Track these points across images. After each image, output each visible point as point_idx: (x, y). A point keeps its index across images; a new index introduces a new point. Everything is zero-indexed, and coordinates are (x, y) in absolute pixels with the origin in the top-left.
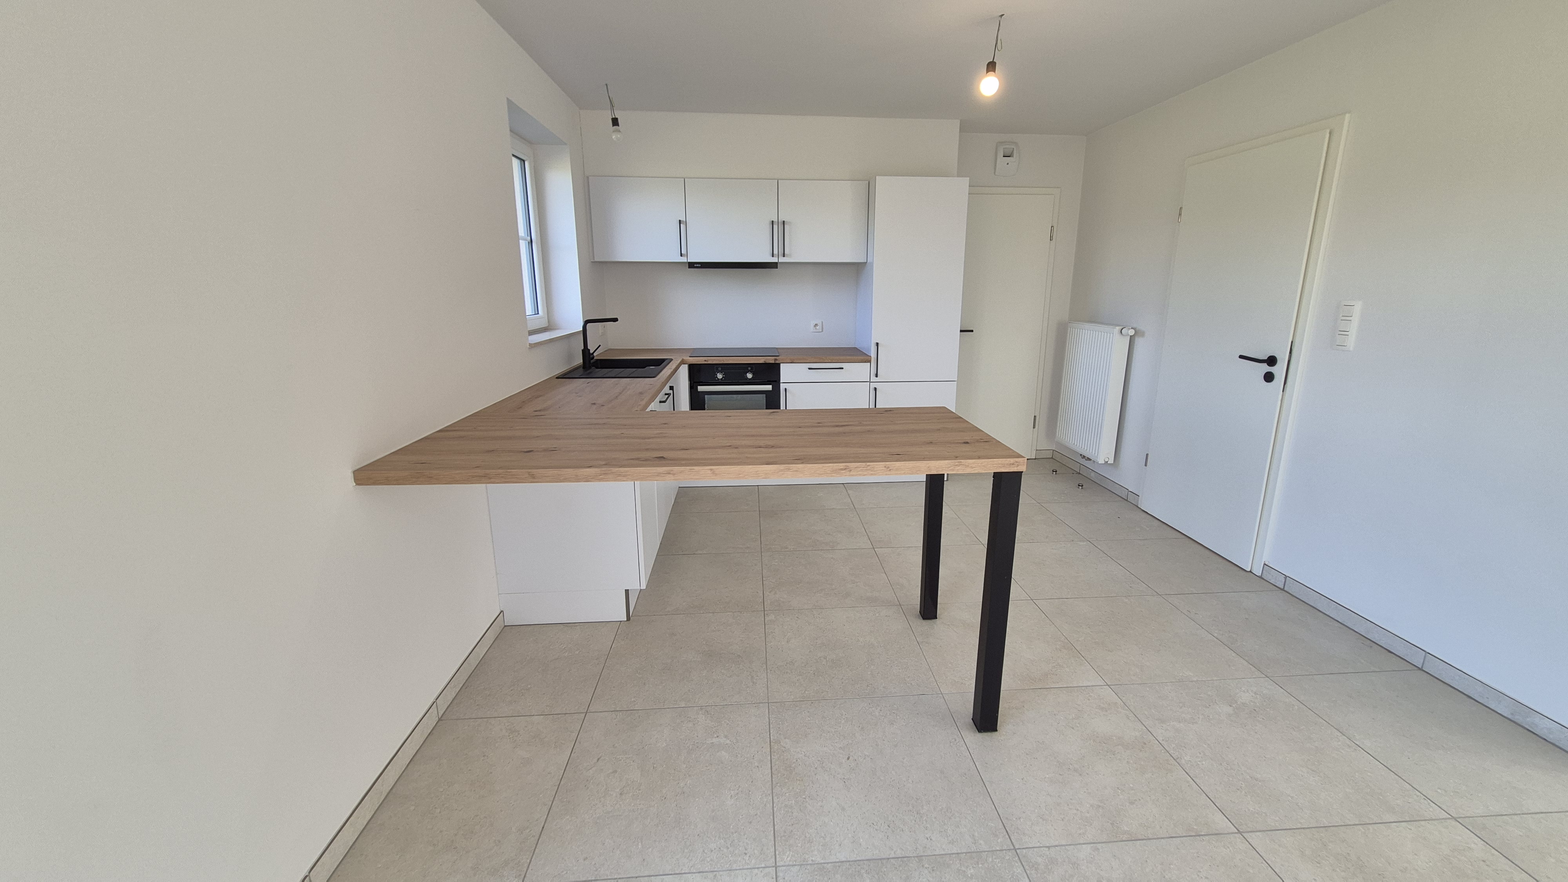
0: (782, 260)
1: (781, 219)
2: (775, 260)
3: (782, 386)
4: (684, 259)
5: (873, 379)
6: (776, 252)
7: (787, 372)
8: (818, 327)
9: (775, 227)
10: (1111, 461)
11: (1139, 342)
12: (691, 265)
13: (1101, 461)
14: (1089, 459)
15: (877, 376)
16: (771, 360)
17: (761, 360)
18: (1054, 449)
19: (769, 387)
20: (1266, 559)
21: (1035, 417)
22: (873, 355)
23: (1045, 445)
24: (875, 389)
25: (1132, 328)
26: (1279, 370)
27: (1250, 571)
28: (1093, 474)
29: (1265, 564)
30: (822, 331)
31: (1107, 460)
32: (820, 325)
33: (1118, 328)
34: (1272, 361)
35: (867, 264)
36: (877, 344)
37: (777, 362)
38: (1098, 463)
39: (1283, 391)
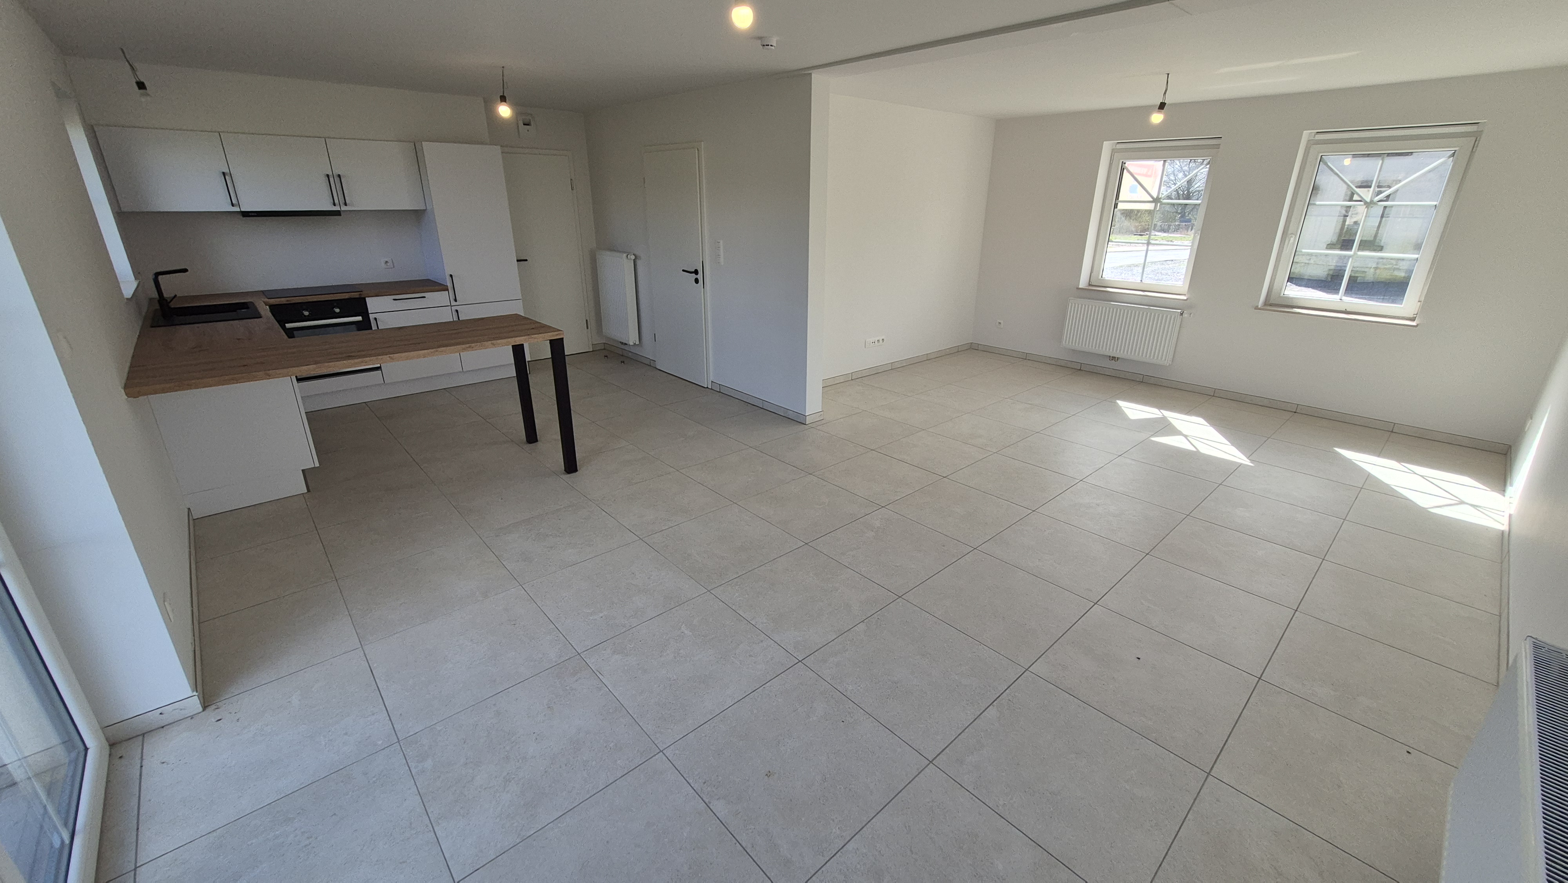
0: (344, 208)
1: (336, 172)
2: (337, 208)
3: (372, 317)
4: (237, 209)
5: (453, 303)
6: (336, 201)
7: (373, 304)
8: (388, 264)
9: (332, 180)
10: (637, 343)
11: (639, 262)
12: (246, 214)
13: (631, 344)
14: (626, 344)
15: (456, 300)
16: (356, 295)
17: (346, 296)
18: (604, 342)
19: (359, 318)
20: (712, 378)
21: (587, 320)
22: (449, 285)
23: (598, 340)
24: (457, 311)
25: (634, 255)
26: (700, 276)
27: (707, 387)
28: (630, 354)
29: (712, 382)
30: (394, 267)
31: (635, 342)
32: (390, 262)
33: (625, 255)
34: (696, 272)
35: (427, 211)
36: (451, 276)
37: (363, 296)
38: (630, 345)
39: (704, 288)
